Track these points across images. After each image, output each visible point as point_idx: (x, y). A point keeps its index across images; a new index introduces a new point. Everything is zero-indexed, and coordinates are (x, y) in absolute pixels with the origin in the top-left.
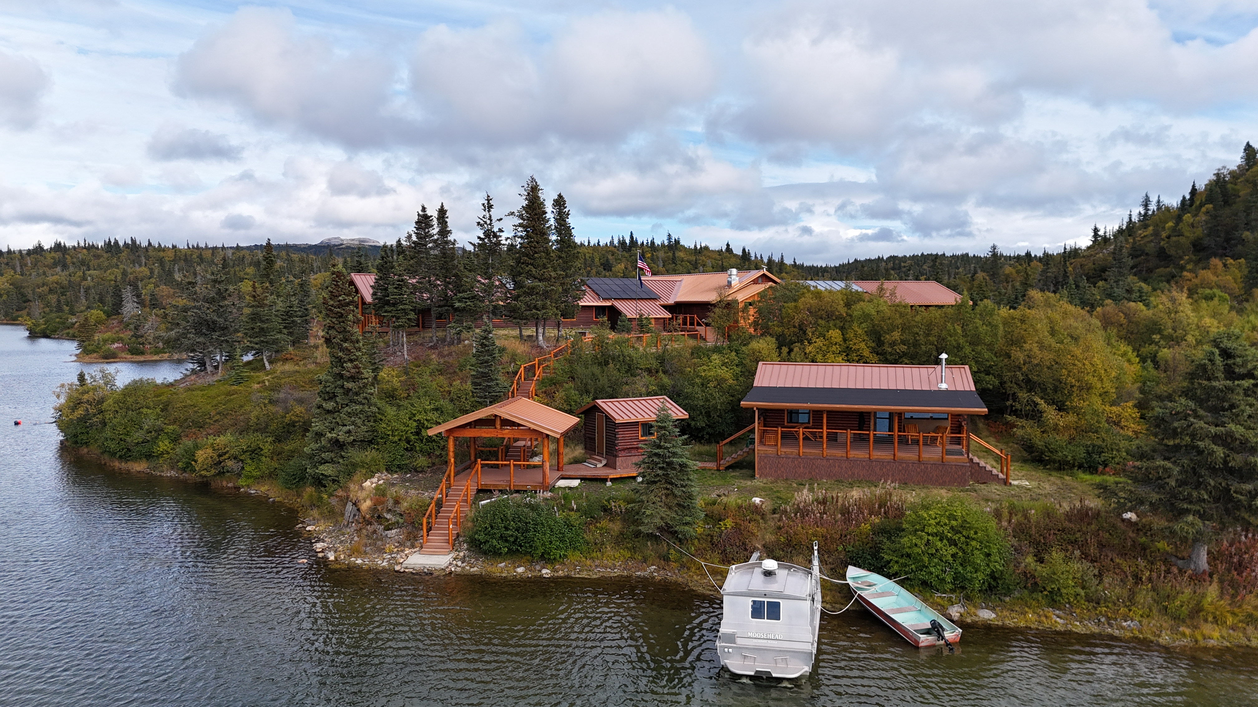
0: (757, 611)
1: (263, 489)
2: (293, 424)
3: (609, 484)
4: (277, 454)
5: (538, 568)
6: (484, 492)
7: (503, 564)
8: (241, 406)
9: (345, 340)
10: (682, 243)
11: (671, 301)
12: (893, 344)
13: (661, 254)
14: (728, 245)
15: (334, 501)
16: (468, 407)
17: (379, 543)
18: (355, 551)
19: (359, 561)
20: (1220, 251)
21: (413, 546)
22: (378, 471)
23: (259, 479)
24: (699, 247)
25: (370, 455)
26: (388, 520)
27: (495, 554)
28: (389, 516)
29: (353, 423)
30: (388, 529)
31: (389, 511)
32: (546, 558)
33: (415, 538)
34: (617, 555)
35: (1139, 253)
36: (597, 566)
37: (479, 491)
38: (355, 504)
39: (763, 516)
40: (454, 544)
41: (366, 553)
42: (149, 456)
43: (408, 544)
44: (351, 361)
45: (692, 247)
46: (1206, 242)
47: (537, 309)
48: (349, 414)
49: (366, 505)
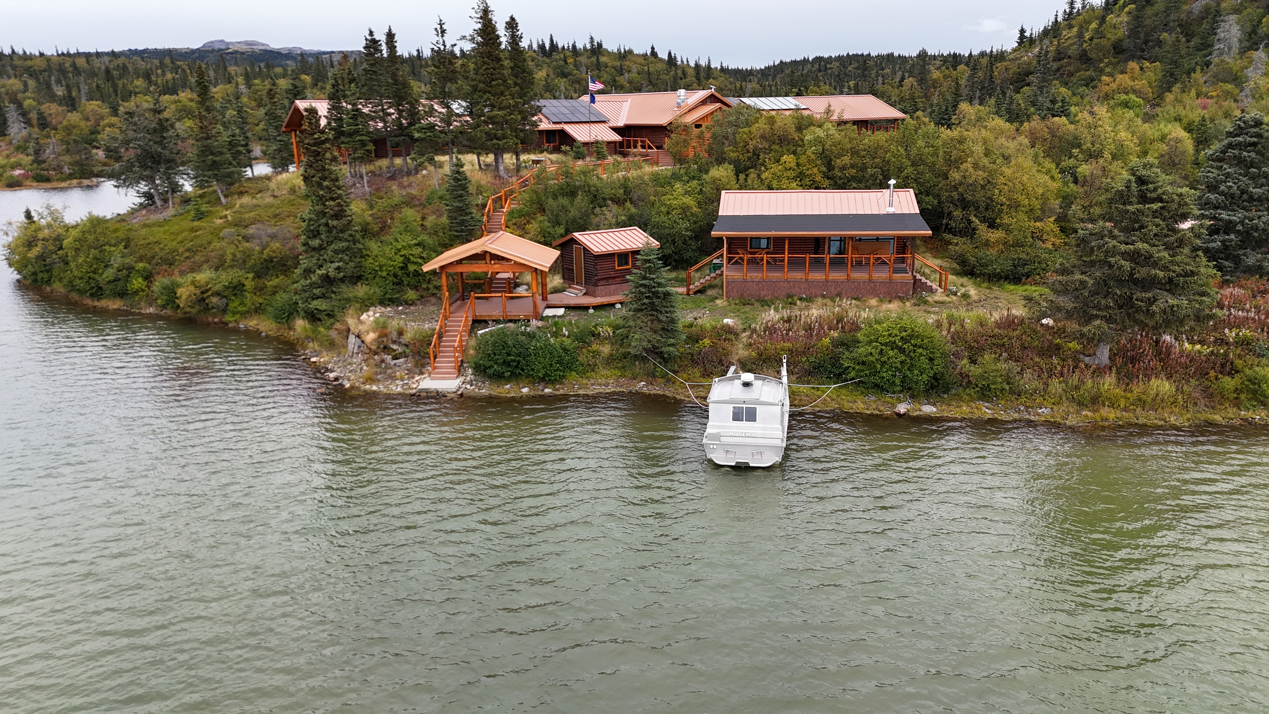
0: (737, 417)
1: (251, 323)
2: (271, 260)
3: (591, 311)
4: (259, 290)
5: (540, 387)
6: (478, 322)
7: (508, 386)
8: (210, 243)
9: (324, 178)
10: (605, 46)
11: (621, 124)
12: (843, 168)
13: (583, 59)
14: (653, 48)
15: (333, 334)
16: (447, 241)
17: (389, 371)
18: (370, 380)
19: (375, 388)
20: (1138, 53)
21: (422, 373)
22: (373, 305)
23: (245, 314)
24: (622, 51)
25: (361, 290)
26: (395, 351)
27: (498, 378)
28: (395, 347)
29: (341, 260)
30: (395, 358)
31: (394, 342)
32: (546, 380)
33: (423, 366)
34: (609, 373)
35: (1062, 55)
36: (593, 385)
37: (475, 321)
38: (358, 336)
39: (737, 335)
40: (460, 370)
41: (379, 381)
42: (122, 294)
43: (417, 371)
44: (333, 199)
45: (615, 51)
46: (1126, 44)
47: (498, 139)
48: (336, 252)
49: (370, 337)
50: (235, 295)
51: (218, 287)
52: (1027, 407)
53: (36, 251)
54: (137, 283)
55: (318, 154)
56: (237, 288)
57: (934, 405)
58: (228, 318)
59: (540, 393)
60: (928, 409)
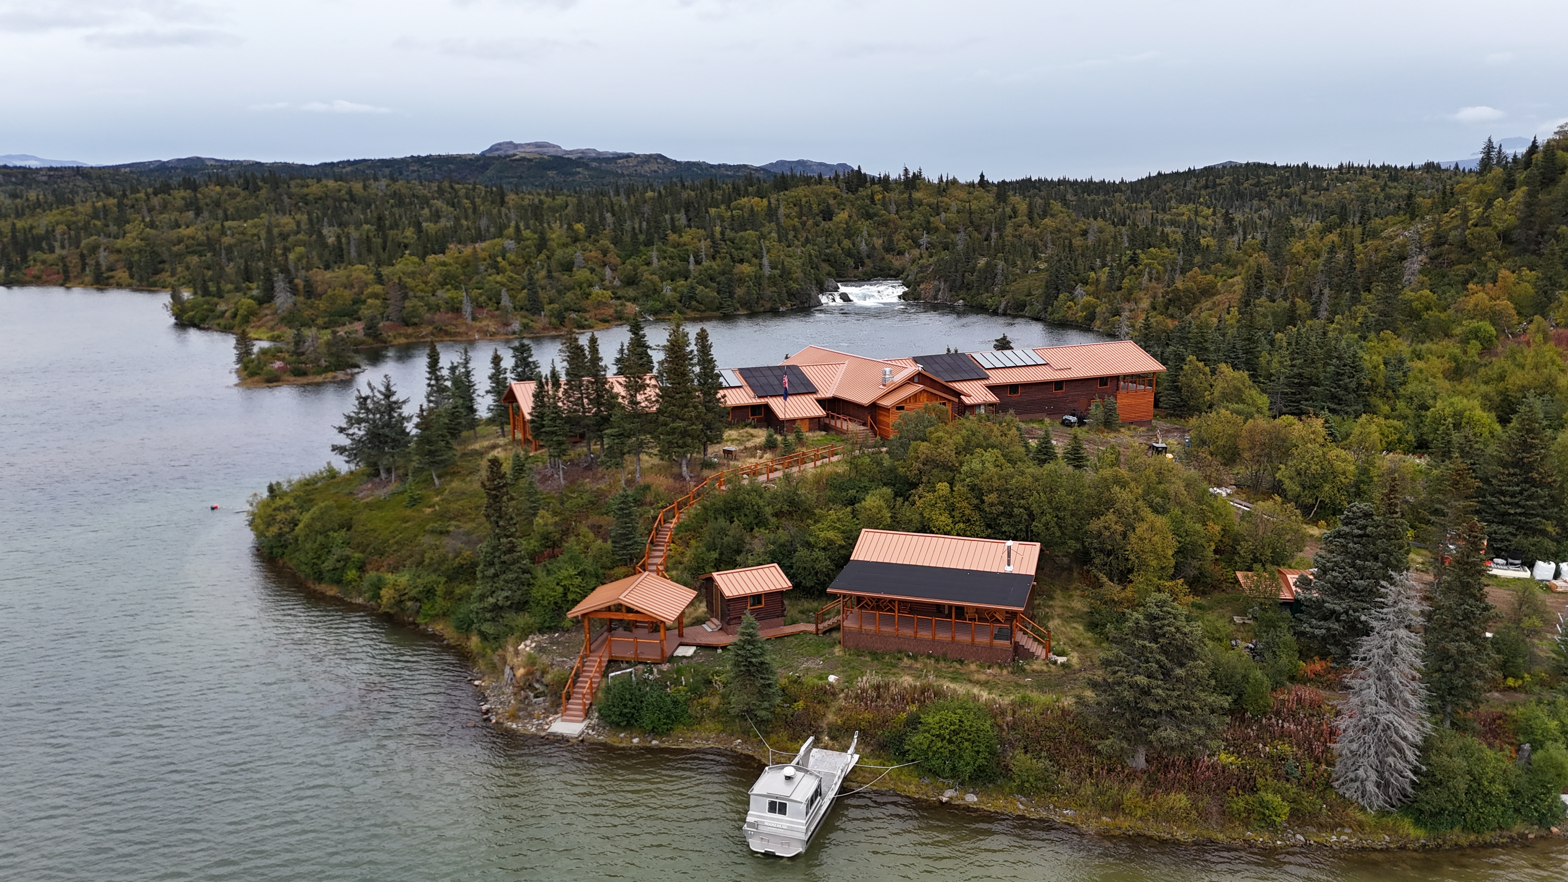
1: (438, 628)
2: (462, 566)
3: (719, 651)
4: (449, 594)
5: (649, 739)
6: (613, 663)
7: (622, 735)
9: (500, 517)
11: (829, 395)
15: (496, 659)
16: (609, 564)
17: (530, 709)
18: (513, 717)
19: (514, 726)
21: (556, 713)
22: (531, 633)
23: (435, 618)
25: (523, 619)
26: (536, 689)
27: (616, 726)
28: (537, 686)
29: (510, 589)
30: (536, 697)
31: (537, 681)
32: (655, 732)
33: (559, 705)
34: (712, 726)
36: (696, 738)
37: (609, 661)
38: (512, 668)
39: (834, 694)
40: (587, 715)
41: (519, 718)
42: (338, 582)
43: (553, 710)
44: (507, 537)
48: (506, 581)
49: (521, 672)
50: (427, 598)
51: (413, 593)
52: (1055, 807)
53: (274, 530)
54: (352, 574)
55: (497, 496)
56: (429, 592)
57: (976, 794)
58: (419, 620)
59: (648, 745)
60: (971, 798)
